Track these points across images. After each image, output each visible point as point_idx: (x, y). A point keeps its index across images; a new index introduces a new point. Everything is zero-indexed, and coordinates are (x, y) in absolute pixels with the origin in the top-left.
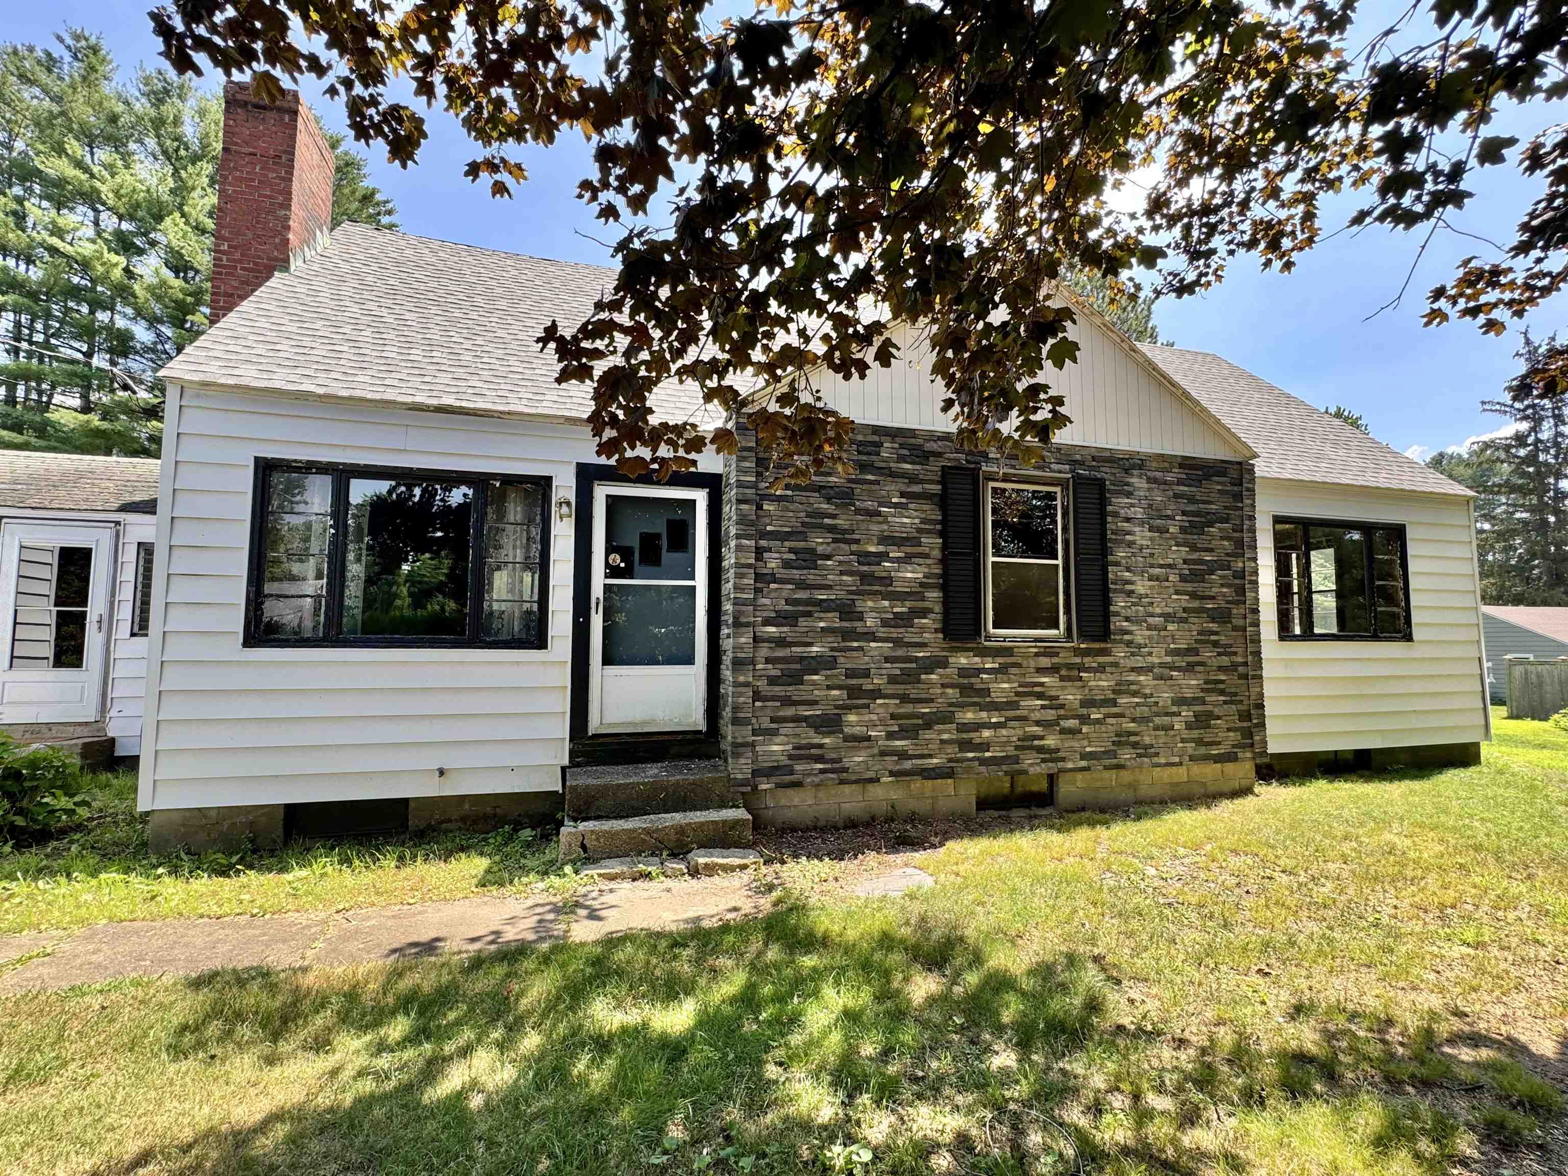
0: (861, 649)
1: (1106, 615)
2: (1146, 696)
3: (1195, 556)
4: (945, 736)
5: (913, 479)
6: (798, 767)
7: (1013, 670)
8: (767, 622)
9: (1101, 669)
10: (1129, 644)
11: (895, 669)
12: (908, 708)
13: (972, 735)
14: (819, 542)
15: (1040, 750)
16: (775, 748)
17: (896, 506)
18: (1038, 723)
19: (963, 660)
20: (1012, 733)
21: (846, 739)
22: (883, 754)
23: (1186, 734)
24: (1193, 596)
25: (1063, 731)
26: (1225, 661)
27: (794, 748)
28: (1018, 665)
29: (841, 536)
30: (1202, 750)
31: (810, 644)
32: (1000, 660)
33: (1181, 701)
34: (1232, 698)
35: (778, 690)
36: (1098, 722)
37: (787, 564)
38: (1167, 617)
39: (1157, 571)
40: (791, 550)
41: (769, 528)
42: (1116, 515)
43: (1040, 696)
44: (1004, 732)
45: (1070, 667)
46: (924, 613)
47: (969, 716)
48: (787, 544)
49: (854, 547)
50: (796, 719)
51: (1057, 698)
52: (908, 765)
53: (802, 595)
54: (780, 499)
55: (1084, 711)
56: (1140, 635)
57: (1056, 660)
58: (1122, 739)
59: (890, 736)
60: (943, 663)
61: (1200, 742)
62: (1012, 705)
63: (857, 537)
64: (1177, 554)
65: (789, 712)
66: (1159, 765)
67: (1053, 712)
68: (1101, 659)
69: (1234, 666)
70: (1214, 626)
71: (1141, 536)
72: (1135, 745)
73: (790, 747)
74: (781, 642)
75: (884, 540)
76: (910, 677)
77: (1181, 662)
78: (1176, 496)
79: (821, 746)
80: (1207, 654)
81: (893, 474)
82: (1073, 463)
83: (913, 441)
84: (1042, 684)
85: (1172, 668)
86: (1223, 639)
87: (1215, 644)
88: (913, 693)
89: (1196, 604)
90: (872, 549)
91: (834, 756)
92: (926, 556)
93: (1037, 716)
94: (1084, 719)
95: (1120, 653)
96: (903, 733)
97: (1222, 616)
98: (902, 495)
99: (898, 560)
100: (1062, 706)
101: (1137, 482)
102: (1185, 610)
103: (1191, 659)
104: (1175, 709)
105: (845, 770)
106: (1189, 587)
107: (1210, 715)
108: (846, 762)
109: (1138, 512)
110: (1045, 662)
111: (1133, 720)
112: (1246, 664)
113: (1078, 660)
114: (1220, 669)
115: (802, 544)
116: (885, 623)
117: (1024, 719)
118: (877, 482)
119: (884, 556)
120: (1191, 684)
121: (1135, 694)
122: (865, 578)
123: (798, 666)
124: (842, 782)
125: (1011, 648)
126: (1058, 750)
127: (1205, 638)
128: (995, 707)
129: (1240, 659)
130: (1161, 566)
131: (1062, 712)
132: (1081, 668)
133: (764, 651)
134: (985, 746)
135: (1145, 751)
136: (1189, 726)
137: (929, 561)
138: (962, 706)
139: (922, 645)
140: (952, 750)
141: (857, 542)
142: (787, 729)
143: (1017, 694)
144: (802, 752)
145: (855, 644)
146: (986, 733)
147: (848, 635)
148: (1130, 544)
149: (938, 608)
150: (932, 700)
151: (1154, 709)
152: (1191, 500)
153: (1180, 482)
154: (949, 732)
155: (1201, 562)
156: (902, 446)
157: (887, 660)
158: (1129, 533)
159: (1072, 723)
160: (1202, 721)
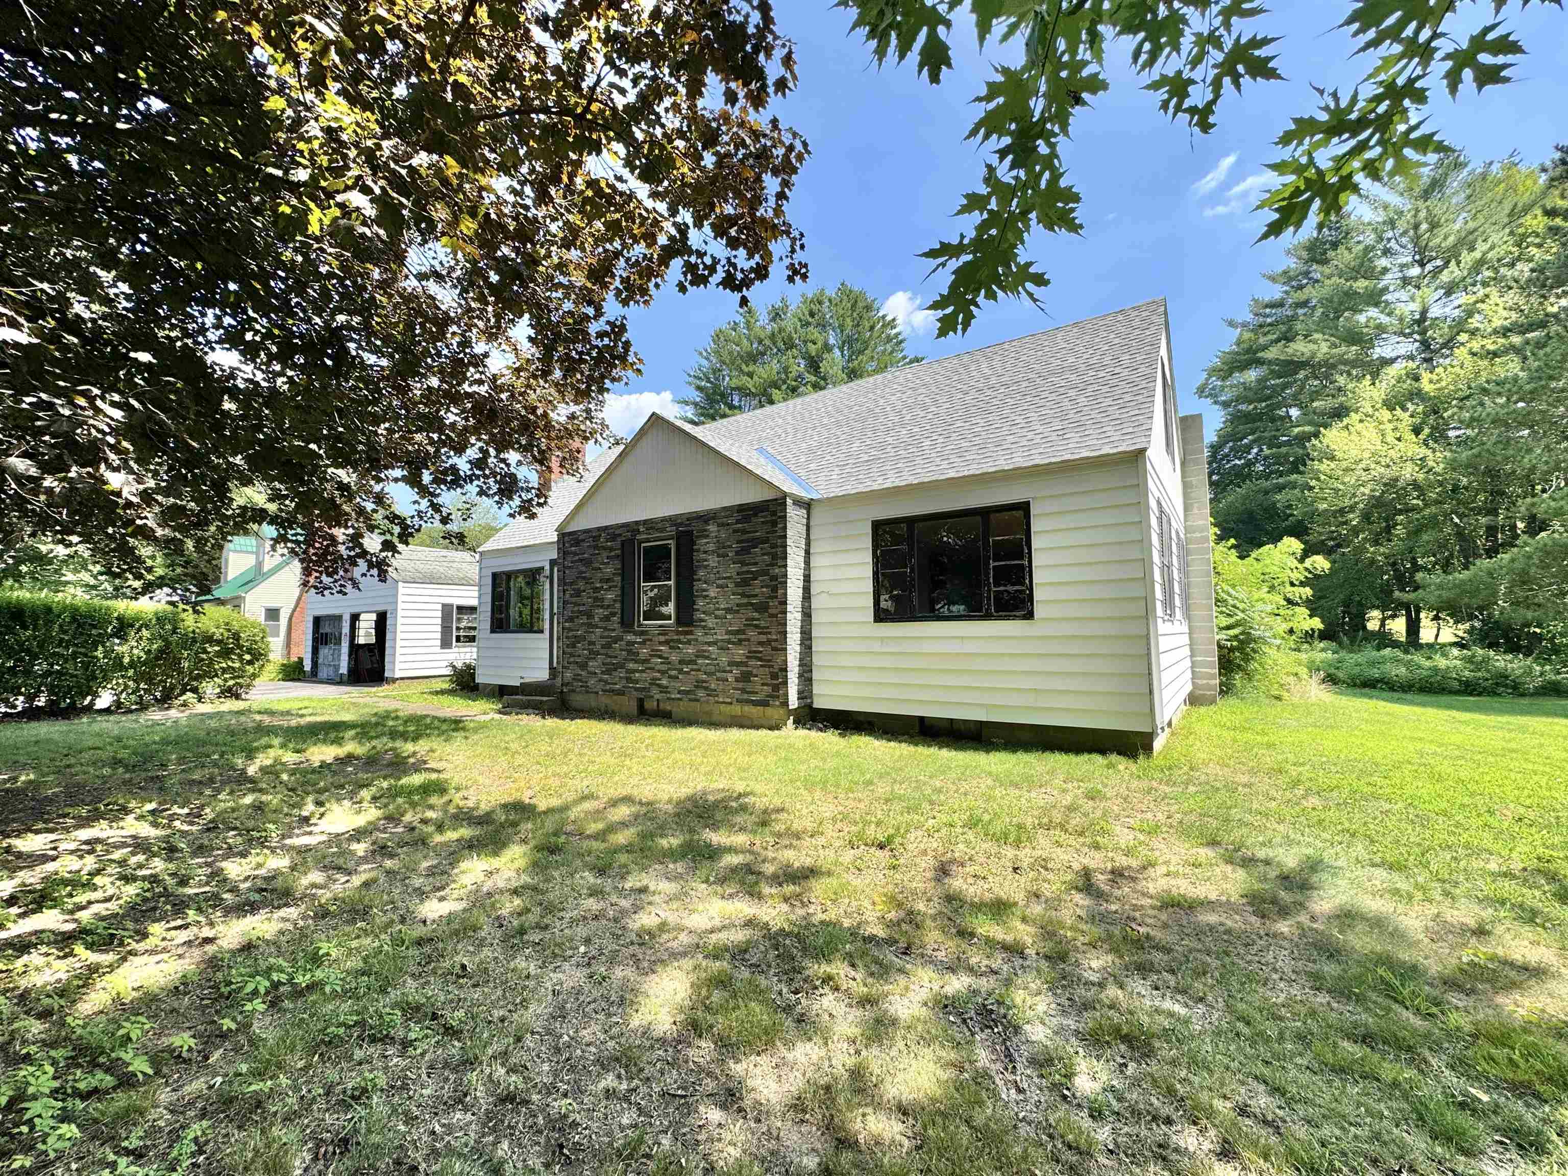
0: (593, 632)
1: (692, 611)
2: (713, 659)
3: (745, 569)
4: (622, 675)
5: (611, 549)
6: (574, 684)
7: (649, 643)
8: (566, 621)
9: (689, 642)
10: (704, 627)
11: (603, 641)
12: (609, 660)
13: (632, 675)
14: (581, 585)
15: (659, 686)
16: (568, 674)
17: (606, 564)
18: (659, 671)
19: (630, 637)
21: (589, 673)
22: (600, 681)
23: (735, 685)
24: (743, 595)
25: (670, 677)
26: (763, 638)
27: (574, 675)
28: (651, 640)
30: (745, 696)
31: (578, 630)
32: (644, 637)
34: (767, 663)
35: (569, 650)
36: (688, 673)
37: (572, 596)
38: (728, 610)
40: (573, 590)
41: (567, 581)
42: (698, 551)
43: (660, 657)
44: (644, 675)
45: (674, 641)
46: (614, 614)
47: (631, 665)
48: (572, 587)
49: (592, 585)
50: (574, 663)
51: (668, 658)
52: (608, 687)
53: (576, 609)
55: (680, 666)
56: (711, 622)
57: (669, 637)
58: (699, 685)
59: (603, 673)
60: (621, 639)
61: (744, 691)
62: (646, 661)
63: (593, 580)
64: (734, 568)
65: (573, 659)
66: (718, 702)
67: (666, 666)
68: (689, 637)
70: (756, 615)
71: (713, 561)
73: (572, 674)
74: (570, 629)
75: (601, 581)
76: (608, 646)
77: (733, 638)
78: (735, 531)
79: (581, 675)
80: (751, 633)
81: (604, 548)
82: (677, 524)
83: (611, 531)
86: (763, 623)
87: (756, 626)
88: (610, 652)
89: (745, 601)
90: (598, 585)
91: (585, 680)
92: (616, 586)
93: (658, 667)
95: (699, 633)
96: (608, 672)
97: (762, 608)
98: (608, 558)
99: (606, 589)
100: (670, 663)
101: (712, 528)
102: (738, 605)
104: (729, 668)
105: (588, 686)
107: (750, 674)
108: (588, 683)
109: (711, 547)
110: (662, 638)
111: (705, 673)
113: (679, 637)
114: (761, 643)
115: (576, 586)
116: (601, 620)
117: (652, 669)
118: (599, 554)
119: (602, 588)
120: (740, 653)
121: (707, 658)
122: (596, 599)
123: (574, 640)
124: (587, 692)
125: (648, 631)
127: (750, 623)
128: (641, 662)
131: (670, 666)
132: (680, 642)
133: (565, 634)
134: (637, 682)
135: (711, 693)
136: (737, 680)
137: (617, 589)
138: (628, 660)
139: (614, 630)
140: (624, 682)
141: (593, 583)
142: (572, 667)
143: (650, 655)
145: (591, 630)
146: (637, 675)
147: (590, 625)
148: (706, 567)
149: (619, 612)
150: (617, 657)
151: (717, 667)
152: (744, 532)
153: (738, 522)
154: (623, 673)
155: (748, 572)
156: (607, 534)
157: (601, 637)
159: (673, 673)
160: (745, 677)
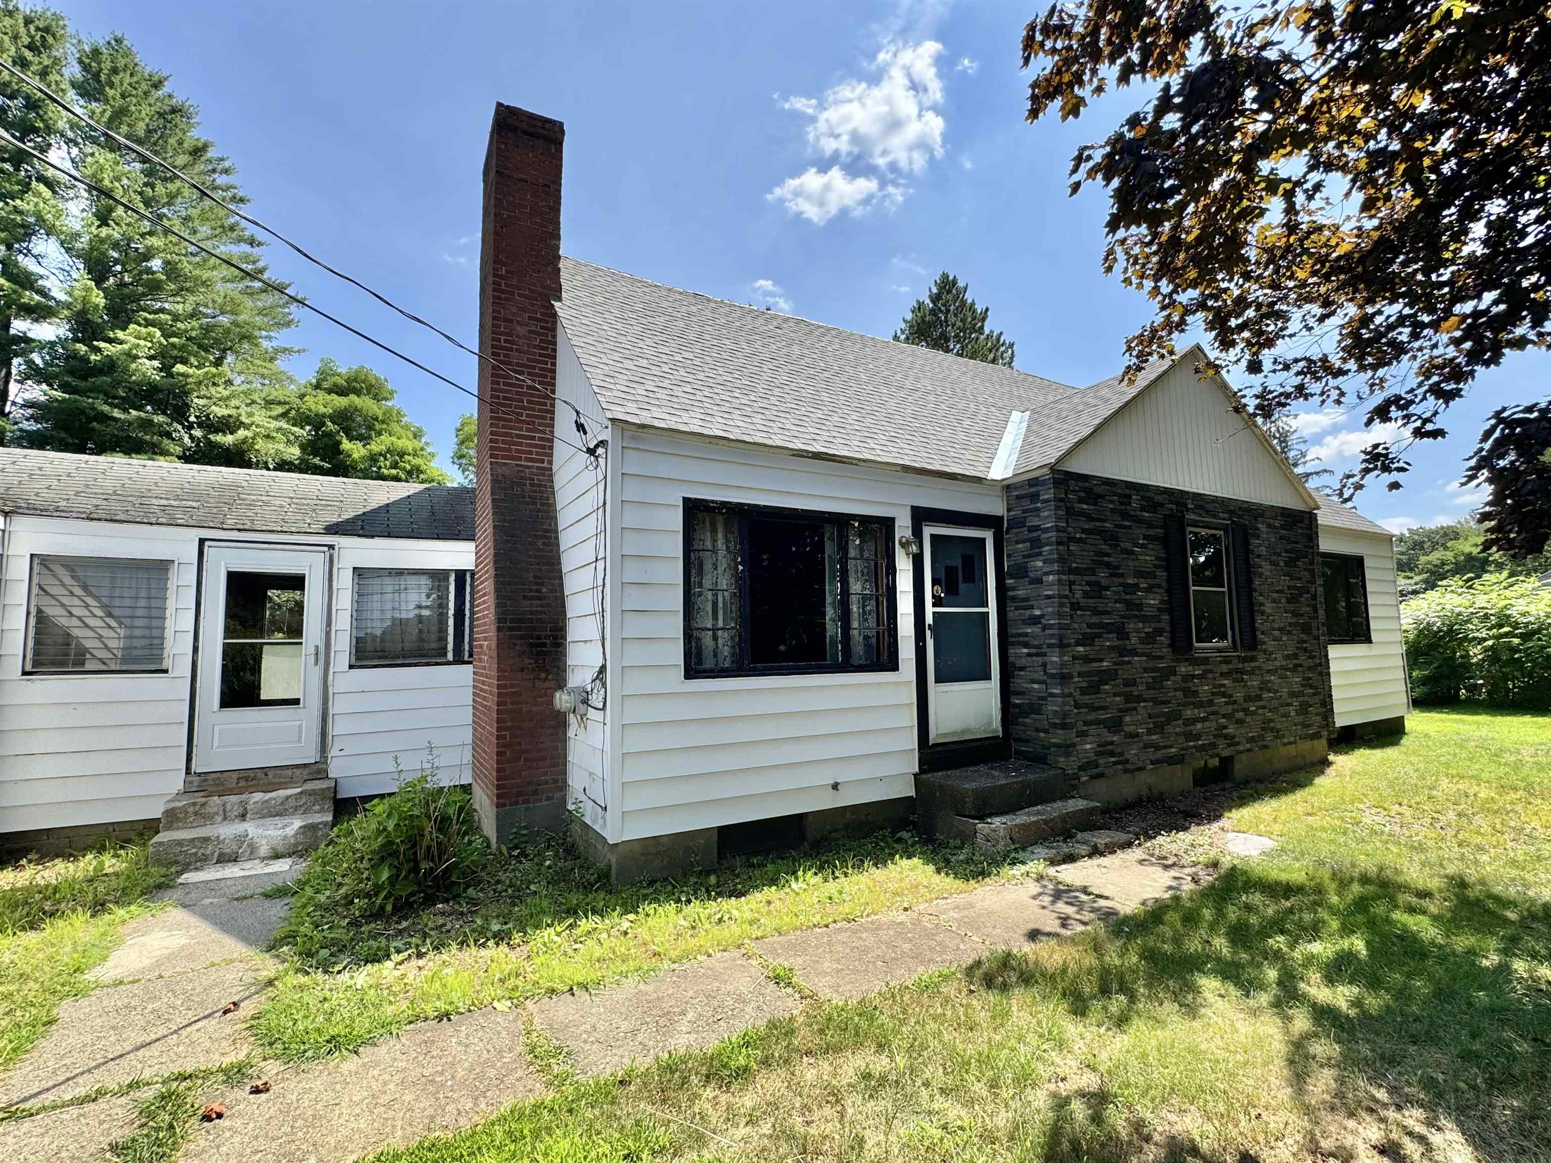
0: (1129, 662)
1: (1253, 629)
2: (1276, 692)
3: (1293, 583)
4: (1178, 730)
5: (1149, 525)
6: (1101, 761)
7: (1210, 675)
8: (1078, 644)
9: (1252, 673)
10: (1265, 652)
11: (1149, 678)
12: (1158, 709)
13: (1192, 728)
14: (1102, 575)
15: (1226, 737)
16: (1088, 746)
17: (1142, 546)
18: (1224, 716)
19: (1183, 669)
20: (1211, 725)
21: (1126, 737)
22: (1146, 746)
23: (1296, 719)
24: (1293, 614)
25: (1237, 722)
26: (1311, 662)
27: (1099, 746)
28: (1211, 671)
29: (1114, 571)
30: (1305, 731)
31: (1101, 660)
32: (1203, 667)
33: (1293, 695)
34: (1316, 691)
35: (1087, 699)
36: (1253, 713)
37: (1086, 595)
38: (1282, 630)
39: (1275, 595)
40: (1088, 584)
41: (1074, 565)
42: (1253, 552)
43: (1224, 695)
44: (1207, 724)
45: (1237, 671)
46: (1159, 632)
47: (1188, 713)
48: (1086, 578)
49: (1121, 580)
50: (1097, 722)
51: (1231, 696)
52: (1160, 754)
53: (1094, 620)
54: (1080, 541)
55: (1245, 705)
56: (1269, 645)
57: (1231, 666)
58: (1266, 726)
59: (1150, 732)
60: (1174, 672)
61: (1303, 725)
63: (1121, 571)
65: (1092, 716)
66: (1285, 744)
67: (1230, 707)
68: (1252, 664)
69: (1316, 666)
70: (1304, 637)
71: (1266, 568)
72: (1272, 730)
73: (1095, 745)
74: (1087, 659)
75: (1137, 574)
76: (1157, 684)
77: (1290, 664)
78: (1281, 538)
79: (1112, 743)
80: (1302, 658)
81: (1139, 521)
82: (1231, 512)
83: (1149, 494)
84: (1224, 685)
85: (1286, 670)
86: (1309, 646)
88: (1160, 696)
89: (1295, 620)
90: (1131, 582)
91: (1120, 750)
92: (1159, 586)
93: (1223, 711)
94: (1246, 711)
95: (1261, 658)
96: (1156, 729)
98: (1145, 537)
99: (1145, 590)
100: (1235, 702)
101: (1262, 527)
102: (1290, 625)
103: (1295, 662)
104: (1290, 700)
105: (1127, 761)
106: (1291, 607)
107: (1307, 704)
108: (1127, 756)
109: (1264, 551)
110: (1225, 668)
111: (1270, 711)
112: (1320, 664)
113: (1241, 666)
114: (1309, 669)
115: (1093, 578)
116: (1142, 641)
117: (1217, 713)
118: (1129, 527)
119: (1136, 587)
120: (1296, 681)
121: (1270, 690)
122: (1129, 605)
123: (1096, 678)
124: (1126, 771)
125: (1207, 658)
126: (1234, 737)
127: (1301, 646)
128: (1200, 705)
129: (1318, 661)
130: (1277, 592)
131: (1235, 706)
132: (1242, 672)
133: (1078, 668)
135: (1278, 734)
136: (1298, 714)
137: (1161, 591)
138: (1185, 705)
139: (1162, 658)
140: (1181, 739)
141: (1122, 575)
142: (1093, 730)
143: (1213, 694)
144: (1104, 749)
145: (1126, 659)
146: (1199, 726)
147: (1122, 651)
148: (1261, 575)
149: (1168, 628)
150: (1169, 702)
151: (1281, 701)
152: (1288, 541)
153: (1282, 527)
154: (1179, 726)
155: (1295, 588)
156: (1143, 498)
157: (1145, 670)
158: (1260, 567)
160: (1303, 709)
